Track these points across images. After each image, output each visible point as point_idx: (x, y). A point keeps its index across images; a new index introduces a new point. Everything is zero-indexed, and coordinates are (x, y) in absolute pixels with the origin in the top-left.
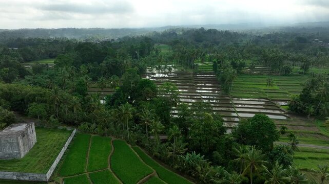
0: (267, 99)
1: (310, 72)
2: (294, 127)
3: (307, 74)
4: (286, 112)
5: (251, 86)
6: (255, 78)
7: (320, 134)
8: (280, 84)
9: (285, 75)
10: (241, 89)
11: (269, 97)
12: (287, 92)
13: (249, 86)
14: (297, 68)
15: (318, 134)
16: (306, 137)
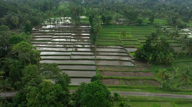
0: (121, 46)
1: (154, 23)
2: (136, 73)
3: (153, 24)
4: (133, 58)
5: (113, 35)
6: (118, 28)
7: (155, 80)
8: (134, 33)
9: (138, 25)
10: (106, 38)
11: (123, 45)
12: (137, 40)
13: (112, 35)
14: (147, 20)
15: (153, 80)
16: (144, 83)
